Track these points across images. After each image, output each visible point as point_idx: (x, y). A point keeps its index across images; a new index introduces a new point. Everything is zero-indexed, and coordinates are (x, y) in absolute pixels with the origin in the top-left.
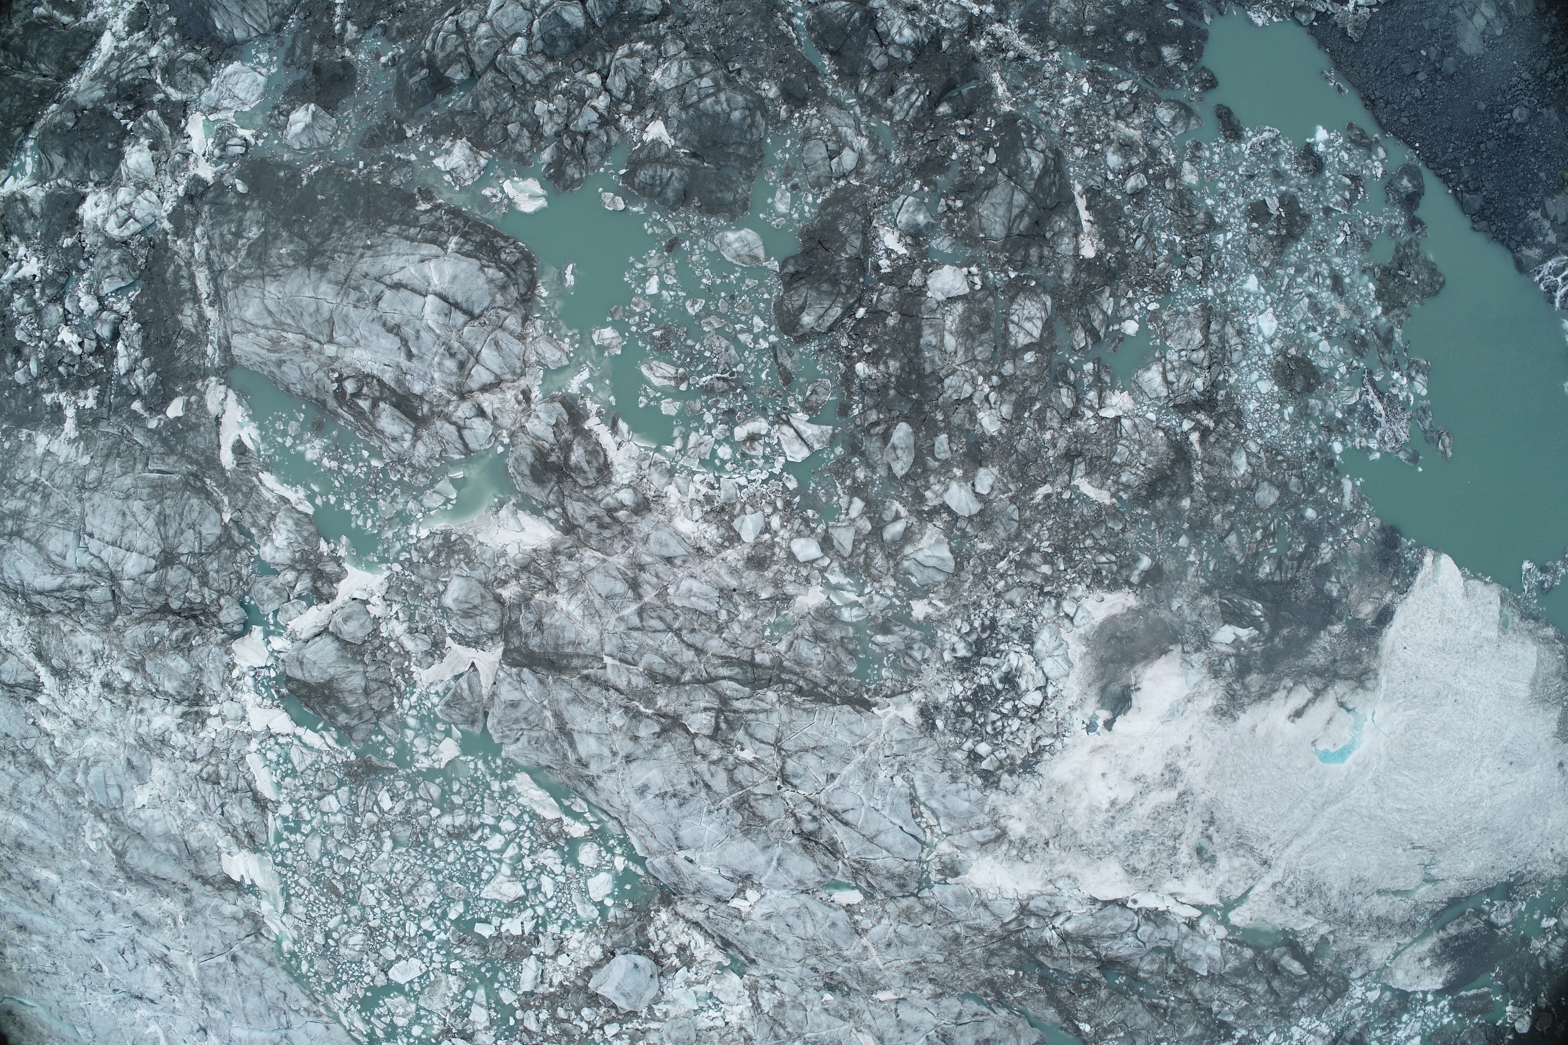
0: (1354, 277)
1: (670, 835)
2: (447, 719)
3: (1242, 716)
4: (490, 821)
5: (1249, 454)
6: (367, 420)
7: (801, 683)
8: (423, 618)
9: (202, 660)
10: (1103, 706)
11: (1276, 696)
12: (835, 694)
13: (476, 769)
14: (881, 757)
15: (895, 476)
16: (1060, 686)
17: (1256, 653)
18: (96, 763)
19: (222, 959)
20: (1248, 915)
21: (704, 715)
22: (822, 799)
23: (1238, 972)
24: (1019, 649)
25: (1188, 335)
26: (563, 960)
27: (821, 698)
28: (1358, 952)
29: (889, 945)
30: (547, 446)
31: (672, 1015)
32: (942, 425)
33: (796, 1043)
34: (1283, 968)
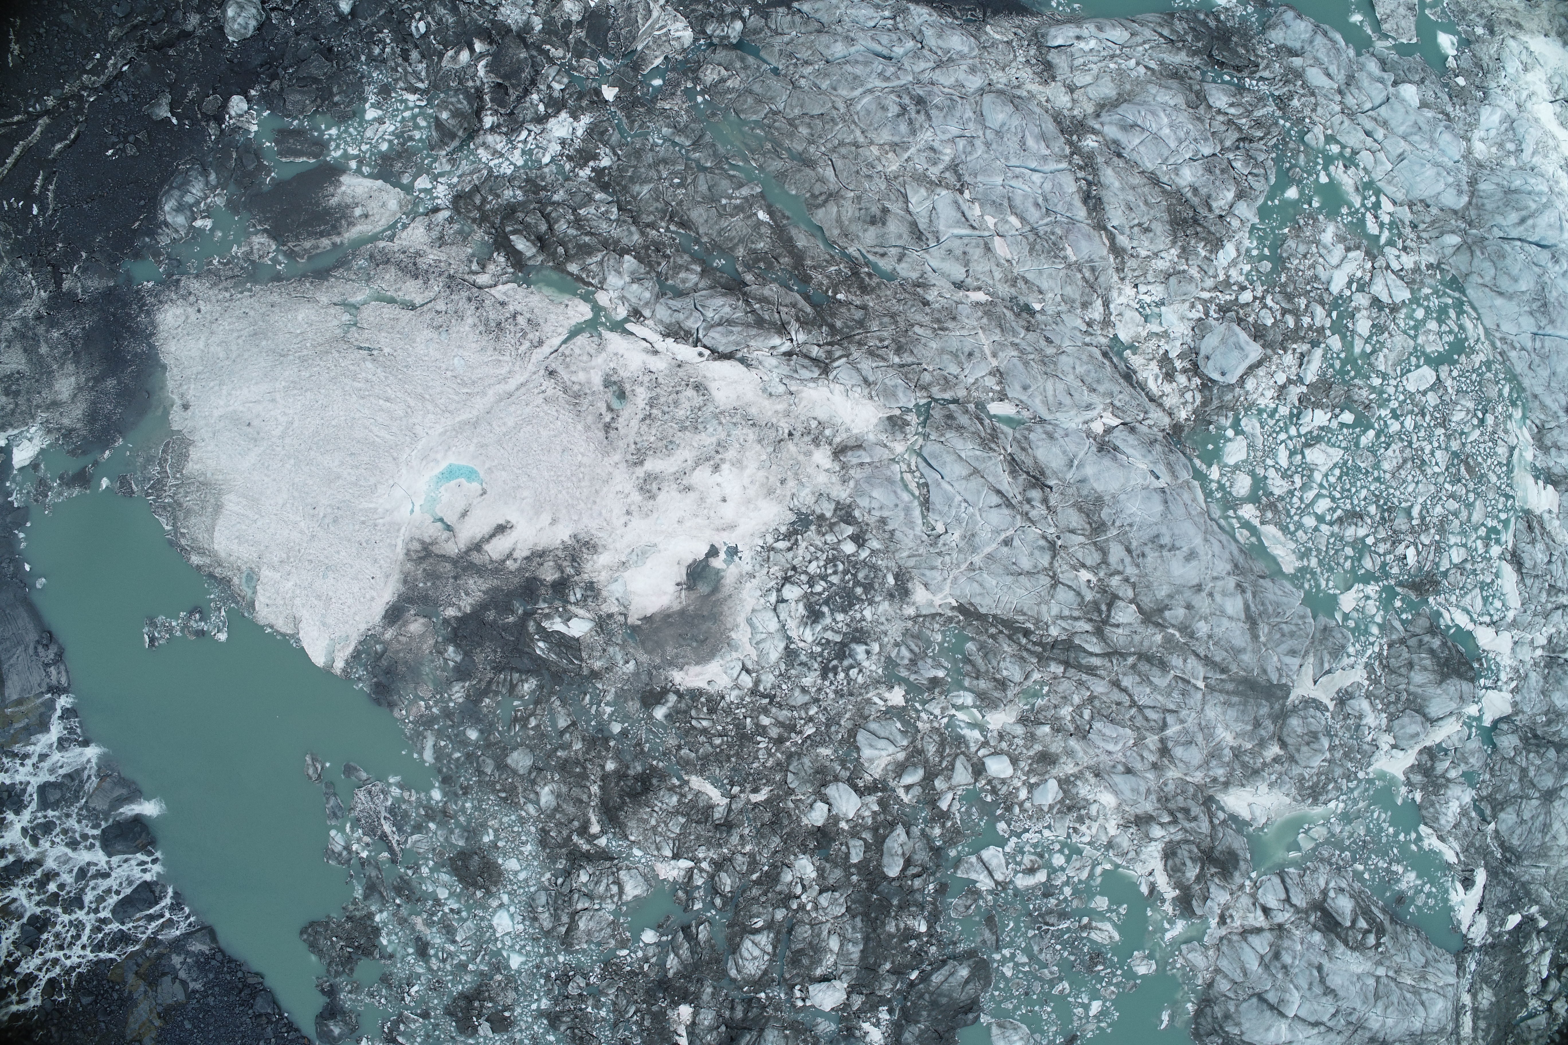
0: (403, 952)
1: (1172, 507)
2: (1345, 632)
3: (566, 539)
4: (1324, 528)
5: (537, 802)
6: (1361, 907)
7: (1024, 641)
8: (1348, 729)
9: (1540, 702)
10: (718, 572)
11: (527, 553)
12: (992, 625)
13: (1328, 580)
14: (955, 555)
15: (904, 825)
16: (762, 601)
17: (545, 601)
20: (570, 312)
21: (1121, 620)
22: (1019, 522)
23: (587, 251)
24: (802, 644)
25: (591, 924)
26: (1281, 378)
27: (1008, 624)
28: (441, 241)
29: (970, 354)
30: (1217, 880)
31: (1187, 304)
32: (853, 870)
33: (1073, 259)
34: (534, 245)
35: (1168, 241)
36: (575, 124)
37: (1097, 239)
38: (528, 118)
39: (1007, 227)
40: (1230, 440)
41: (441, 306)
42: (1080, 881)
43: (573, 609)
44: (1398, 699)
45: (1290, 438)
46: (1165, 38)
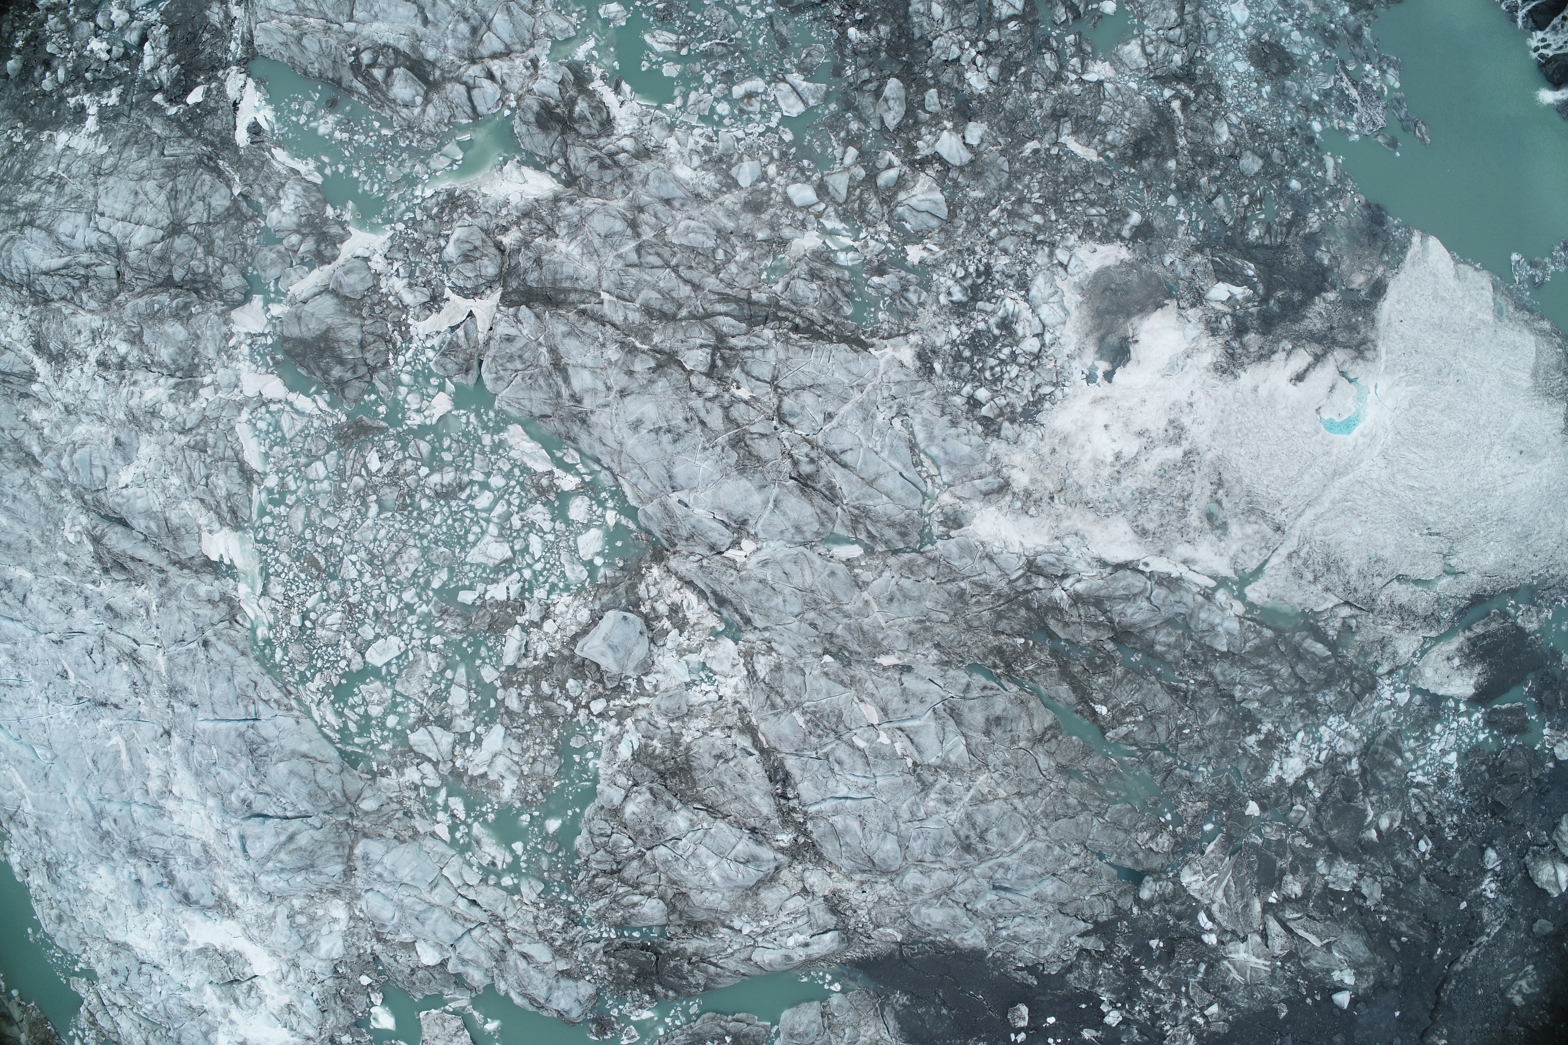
1: (664, 473)
2: (441, 372)
3: (1243, 374)
5: (1230, 125)
6: (381, 91)
7: (798, 320)
8: (423, 272)
9: (200, 327)
10: (1101, 357)
11: (1275, 357)
12: (832, 333)
13: (468, 423)
14: (879, 398)
15: (887, 128)
16: (1058, 334)
17: (1252, 314)
18: (83, 445)
19: (193, 646)
20: (1265, 591)
21: (700, 352)
22: (820, 439)
23: (1260, 651)
24: (1014, 295)
25: (1164, 15)
26: (549, 626)
27: (817, 336)
28: (1383, 643)
29: (891, 600)
30: (552, 102)
31: (662, 687)
32: (932, 82)
33: (795, 714)
34: (1306, 650)
35: (696, 749)
36: (1280, 773)
37: (771, 738)
38: (1321, 773)
39: (866, 736)
40: (598, 554)
41: (1378, 582)
42: (696, 89)
43: (1226, 309)
44: (372, 309)
45: (529, 566)
46: (711, 963)
